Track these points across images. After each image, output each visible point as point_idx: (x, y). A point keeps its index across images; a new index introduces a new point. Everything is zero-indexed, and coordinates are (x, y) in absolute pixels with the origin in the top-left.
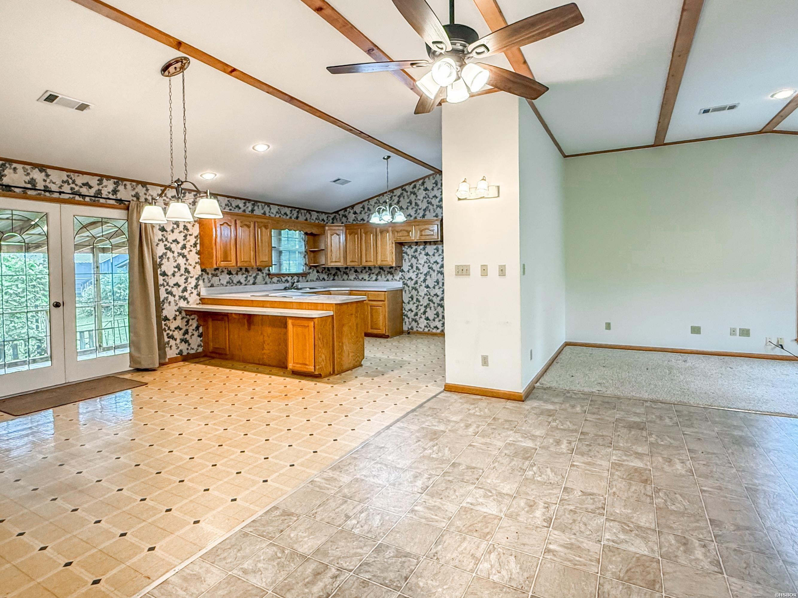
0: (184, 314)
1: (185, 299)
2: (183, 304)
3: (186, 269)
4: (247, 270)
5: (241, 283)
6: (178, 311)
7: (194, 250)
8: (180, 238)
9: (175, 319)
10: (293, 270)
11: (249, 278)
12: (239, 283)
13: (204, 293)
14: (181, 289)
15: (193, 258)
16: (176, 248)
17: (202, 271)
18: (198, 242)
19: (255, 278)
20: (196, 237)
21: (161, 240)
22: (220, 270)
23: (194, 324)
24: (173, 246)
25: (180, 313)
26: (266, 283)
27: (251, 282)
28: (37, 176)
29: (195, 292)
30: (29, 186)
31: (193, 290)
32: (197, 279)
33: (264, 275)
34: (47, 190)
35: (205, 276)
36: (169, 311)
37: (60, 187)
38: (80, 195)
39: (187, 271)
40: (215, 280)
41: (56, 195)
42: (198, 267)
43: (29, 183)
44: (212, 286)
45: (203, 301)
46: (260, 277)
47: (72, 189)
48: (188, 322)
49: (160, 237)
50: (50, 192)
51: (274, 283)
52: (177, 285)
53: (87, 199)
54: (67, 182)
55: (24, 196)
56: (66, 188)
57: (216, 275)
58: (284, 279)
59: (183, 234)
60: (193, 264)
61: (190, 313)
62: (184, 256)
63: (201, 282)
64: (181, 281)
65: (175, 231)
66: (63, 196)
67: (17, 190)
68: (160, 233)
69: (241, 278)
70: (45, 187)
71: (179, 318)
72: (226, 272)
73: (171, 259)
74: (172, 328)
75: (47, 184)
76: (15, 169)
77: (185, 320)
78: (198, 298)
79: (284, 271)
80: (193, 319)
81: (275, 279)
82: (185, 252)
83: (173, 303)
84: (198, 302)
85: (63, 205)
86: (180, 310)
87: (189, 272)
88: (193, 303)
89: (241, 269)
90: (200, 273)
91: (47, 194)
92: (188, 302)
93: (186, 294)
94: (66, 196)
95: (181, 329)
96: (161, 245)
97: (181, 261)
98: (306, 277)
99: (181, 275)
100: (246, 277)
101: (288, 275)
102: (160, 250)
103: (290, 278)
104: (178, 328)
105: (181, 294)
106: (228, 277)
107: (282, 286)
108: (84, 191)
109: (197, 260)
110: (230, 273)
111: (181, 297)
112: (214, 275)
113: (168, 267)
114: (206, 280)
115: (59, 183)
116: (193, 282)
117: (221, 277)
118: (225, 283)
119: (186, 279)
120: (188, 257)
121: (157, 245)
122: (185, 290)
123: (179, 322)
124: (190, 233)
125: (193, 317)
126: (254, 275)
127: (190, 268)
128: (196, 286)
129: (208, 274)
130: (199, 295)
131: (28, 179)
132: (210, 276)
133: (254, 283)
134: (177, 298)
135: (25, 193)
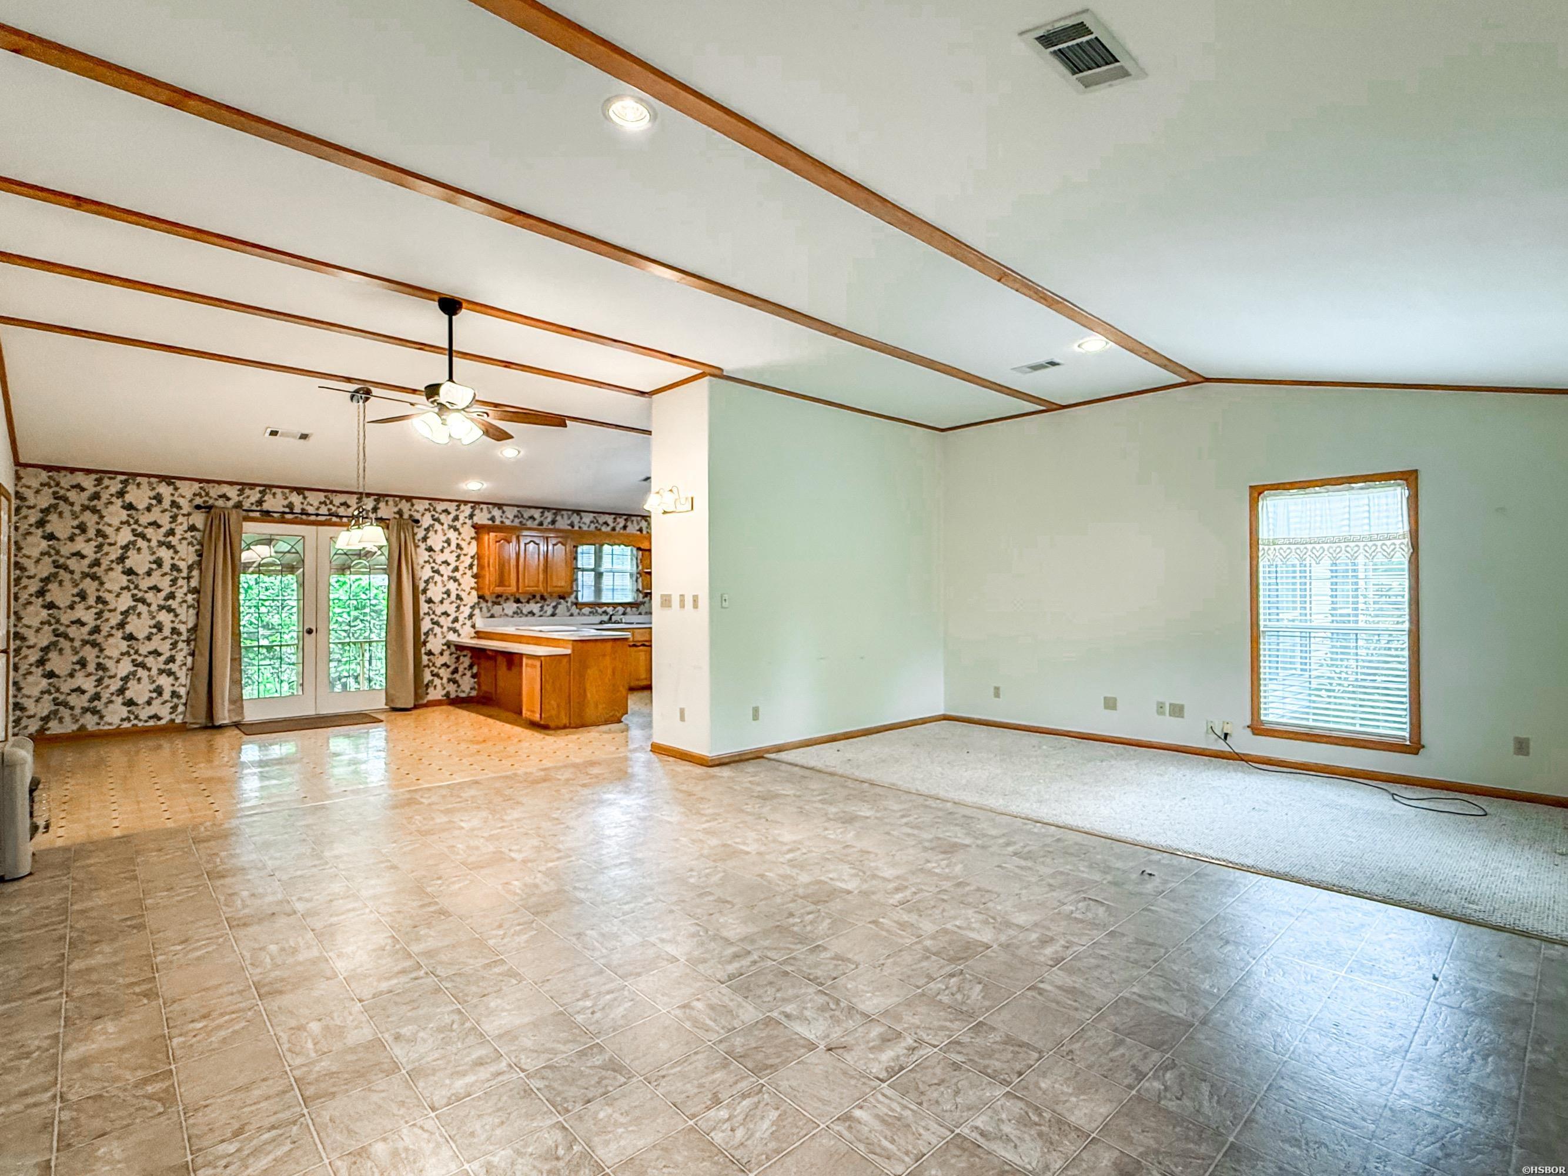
0: (453, 649)
1: (455, 631)
2: (452, 637)
3: (458, 595)
4: (543, 598)
5: (534, 614)
6: (445, 644)
7: (469, 573)
8: (452, 559)
9: (442, 654)
10: (619, 599)
11: (545, 608)
12: (532, 613)
13: (481, 623)
14: (451, 618)
15: (468, 582)
16: (446, 571)
17: (480, 597)
18: (476, 562)
19: (555, 607)
20: (472, 557)
21: (428, 562)
22: (504, 597)
23: (466, 661)
24: (443, 569)
25: (449, 647)
26: (572, 615)
27: (549, 612)
28: (296, 499)
29: (469, 623)
30: (287, 510)
31: (467, 621)
32: (473, 608)
33: (569, 604)
34: (304, 512)
35: (483, 605)
36: (435, 644)
37: (318, 509)
38: (337, 516)
39: (459, 597)
40: (497, 609)
41: (313, 518)
42: (474, 593)
43: (287, 506)
44: (492, 616)
45: (479, 635)
46: (562, 608)
47: (329, 510)
48: (458, 658)
49: (427, 558)
50: (309, 515)
51: (584, 615)
52: (446, 614)
53: (345, 520)
54: (324, 503)
55: (283, 521)
56: (324, 510)
57: (499, 604)
58: (600, 610)
59: (455, 554)
60: (468, 589)
61: (460, 648)
62: (455, 580)
63: (477, 611)
64: (451, 610)
65: (445, 551)
66: (320, 518)
67: (275, 515)
68: (427, 553)
69: (535, 607)
70: (303, 509)
71: (447, 653)
72: (512, 599)
73: (439, 584)
74: (438, 664)
75: (305, 506)
76: (274, 494)
77: (454, 656)
78: (473, 631)
79: (604, 600)
80: (465, 656)
81: (586, 610)
82: (457, 575)
83: (439, 635)
84: (473, 635)
85: (320, 528)
86: (448, 644)
87: (461, 599)
88: (466, 637)
89: (534, 597)
90: (476, 600)
91: (304, 517)
92: (459, 635)
93: (457, 626)
94: (323, 518)
95: (448, 667)
96: (428, 567)
97: (452, 586)
98: (638, 608)
99: (451, 603)
100: (542, 607)
101: (608, 605)
102: (426, 573)
103: (611, 608)
104: (445, 665)
105: (450, 625)
106: (515, 605)
107: (597, 619)
108: (342, 511)
109: (474, 585)
110: (518, 601)
111: (450, 629)
112: (494, 603)
113: (435, 592)
114: (485, 609)
115: (316, 504)
116: (467, 611)
117: (505, 605)
118: (511, 613)
119: (458, 607)
120: (461, 581)
121: (422, 567)
122: (456, 620)
123: (445, 658)
124: (464, 552)
125: (465, 653)
126: (554, 604)
127: (463, 595)
128: (471, 616)
129: (487, 601)
130: (473, 626)
131: (286, 503)
132: (490, 604)
133: (553, 615)
134: (445, 629)
135: (283, 517)
